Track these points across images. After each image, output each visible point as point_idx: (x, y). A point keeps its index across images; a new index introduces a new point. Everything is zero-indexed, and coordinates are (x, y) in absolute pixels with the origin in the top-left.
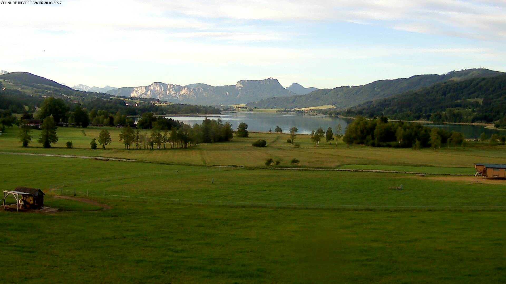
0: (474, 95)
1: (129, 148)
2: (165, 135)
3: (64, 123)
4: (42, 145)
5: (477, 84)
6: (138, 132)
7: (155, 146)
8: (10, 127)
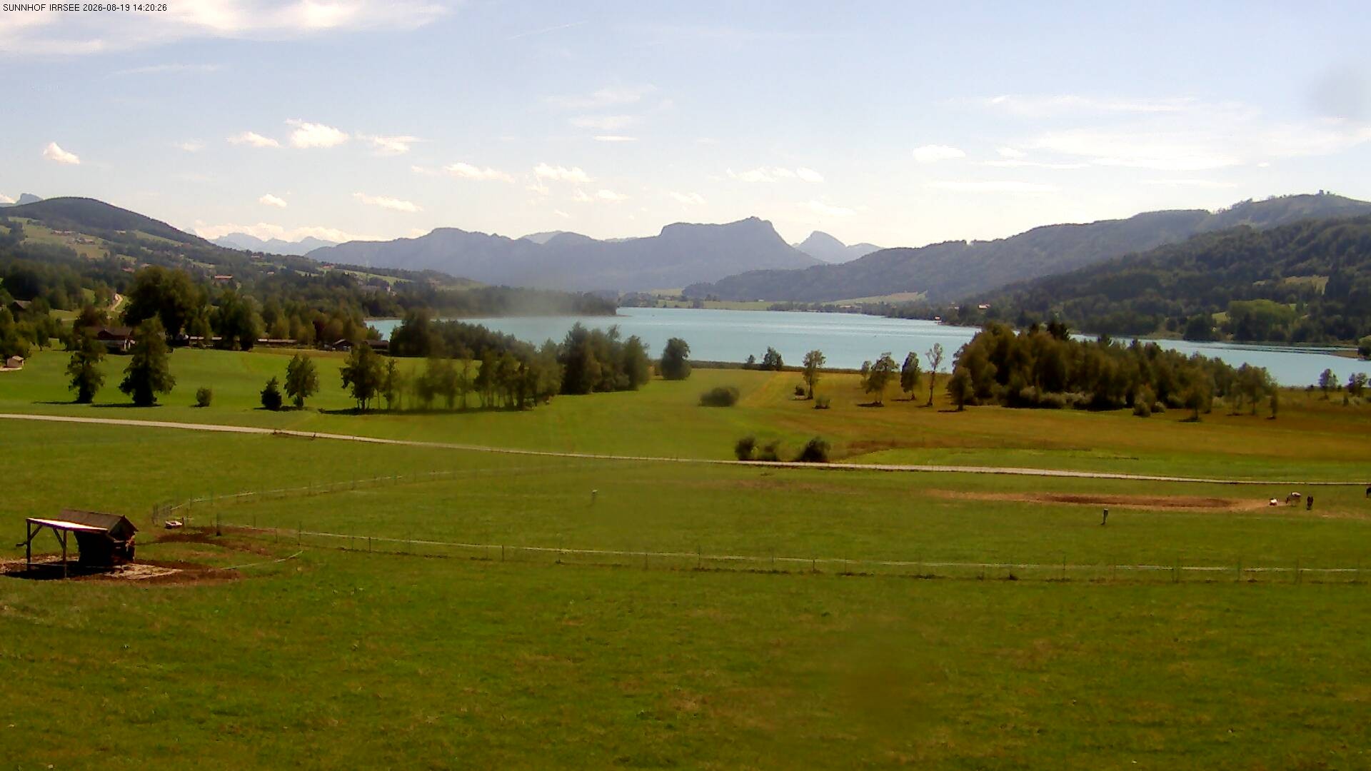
0: (1302, 265)
1: (366, 406)
2: (465, 371)
3: (192, 338)
4: (129, 399)
5: (1313, 236)
6: (392, 364)
7: (440, 401)
8: (44, 348)
